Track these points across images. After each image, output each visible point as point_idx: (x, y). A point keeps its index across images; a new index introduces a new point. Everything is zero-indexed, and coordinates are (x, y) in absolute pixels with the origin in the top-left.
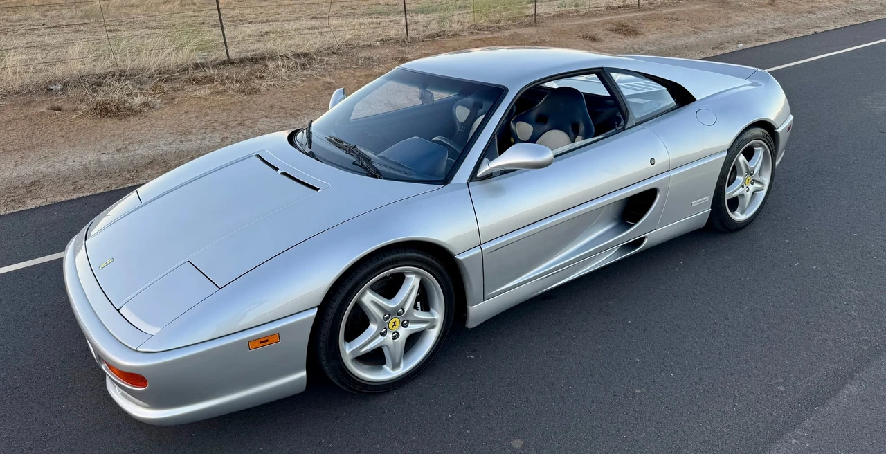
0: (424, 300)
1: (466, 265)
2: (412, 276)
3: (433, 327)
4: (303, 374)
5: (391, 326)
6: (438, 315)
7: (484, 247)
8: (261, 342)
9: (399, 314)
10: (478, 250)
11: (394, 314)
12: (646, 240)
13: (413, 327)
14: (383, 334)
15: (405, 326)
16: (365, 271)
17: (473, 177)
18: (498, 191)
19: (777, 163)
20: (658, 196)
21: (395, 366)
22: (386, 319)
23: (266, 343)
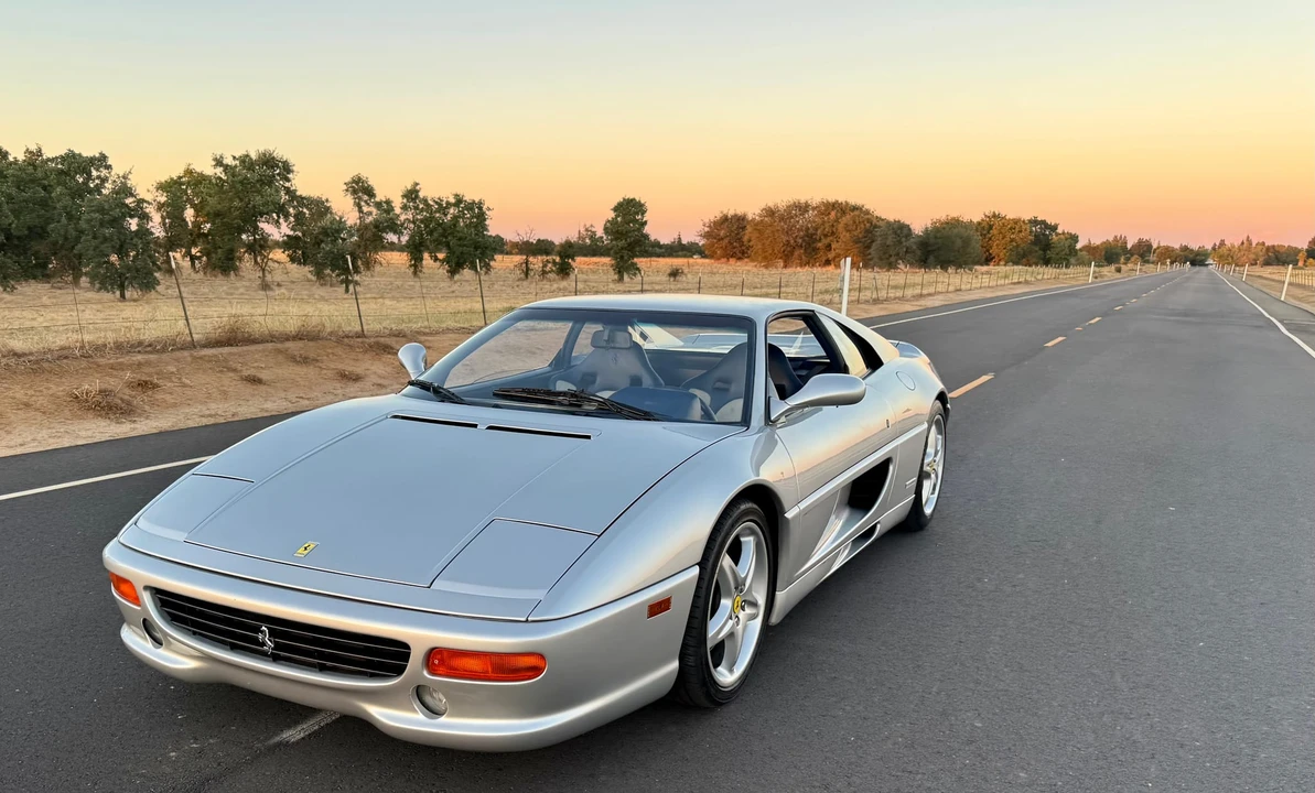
1: (792, 525)
2: (751, 539)
3: (757, 616)
4: (677, 663)
5: (735, 606)
6: (762, 596)
7: (801, 507)
8: (658, 609)
9: (741, 590)
10: (798, 510)
12: (879, 526)
13: (749, 613)
14: (731, 618)
16: (730, 521)
17: (768, 420)
20: (891, 468)
23: (661, 610)
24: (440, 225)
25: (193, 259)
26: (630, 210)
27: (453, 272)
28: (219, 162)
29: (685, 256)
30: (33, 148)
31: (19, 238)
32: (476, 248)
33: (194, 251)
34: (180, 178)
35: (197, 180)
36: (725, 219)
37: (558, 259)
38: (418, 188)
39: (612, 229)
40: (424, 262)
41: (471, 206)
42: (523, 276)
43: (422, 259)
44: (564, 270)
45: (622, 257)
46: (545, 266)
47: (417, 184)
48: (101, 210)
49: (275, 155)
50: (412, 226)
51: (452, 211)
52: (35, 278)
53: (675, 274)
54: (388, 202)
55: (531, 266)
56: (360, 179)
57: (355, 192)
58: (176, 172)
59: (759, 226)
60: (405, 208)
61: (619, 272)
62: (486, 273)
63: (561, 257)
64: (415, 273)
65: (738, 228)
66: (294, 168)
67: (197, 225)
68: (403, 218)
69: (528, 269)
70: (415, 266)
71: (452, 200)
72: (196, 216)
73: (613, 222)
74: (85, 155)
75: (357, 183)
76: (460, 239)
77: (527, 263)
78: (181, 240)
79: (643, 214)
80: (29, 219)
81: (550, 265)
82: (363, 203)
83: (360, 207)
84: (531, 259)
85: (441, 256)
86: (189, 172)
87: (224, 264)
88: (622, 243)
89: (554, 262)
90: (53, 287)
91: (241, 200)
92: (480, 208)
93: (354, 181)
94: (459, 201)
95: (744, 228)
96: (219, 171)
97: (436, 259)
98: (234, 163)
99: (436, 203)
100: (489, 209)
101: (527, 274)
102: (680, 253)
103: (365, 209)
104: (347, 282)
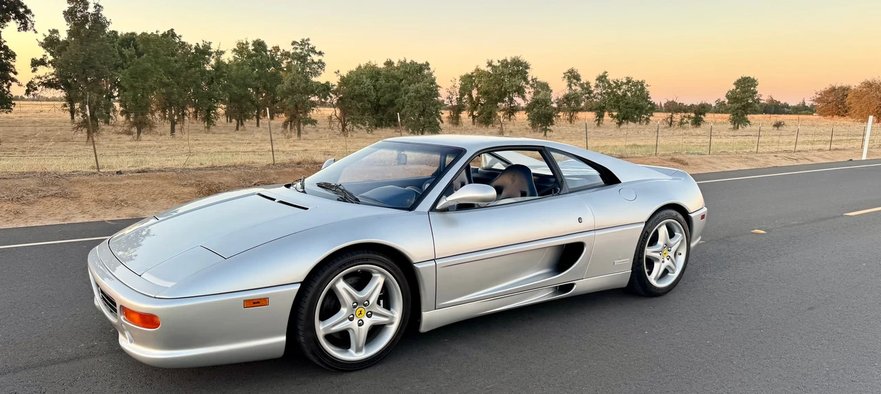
0: (385, 298)
1: (422, 273)
2: (379, 275)
3: (391, 323)
4: (283, 338)
5: (358, 313)
6: (397, 313)
7: (438, 262)
8: (254, 303)
9: (365, 305)
10: (433, 263)
11: (361, 304)
12: (575, 286)
13: (376, 319)
14: (351, 319)
15: (369, 316)
17: (433, 209)
18: (453, 223)
19: (693, 245)
21: (358, 350)
22: (355, 307)
23: (258, 304)
24: (615, 95)
25: (474, 117)
26: (746, 85)
27: (620, 124)
28: (490, 64)
29: (807, 114)
30: (402, 60)
31: (385, 106)
32: (636, 109)
33: (475, 113)
34: (472, 73)
35: (480, 73)
36: (833, 90)
37: (693, 115)
38: (606, 74)
39: (732, 97)
40: (605, 118)
41: (635, 84)
42: (668, 125)
43: (603, 116)
44: (697, 122)
45: (737, 114)
46: (682, 119)
47: (606, 72)
48: (417, 91)
49: (520, 59)
50: (600, 97)
51: (624, 87)
52: (390, 126)
53: (778, 125)
54: (588, 83)
55: (673, 120)
56: (573, 70)
57: (569, 78)
58: (470, 70)
59: (859, 95)
60: (597, 86)
61: (735, 123)
62: (646, 124)
63: (695, 113)
64: (598, 124)
65: (843, 95)
66: (530, 67)
67: (478, 99)
68: (595, 92)
69: (672, 121)
70: (599, 120)
71: (625, 81)
72: (478, 94)
73: (733, 92)
74: (418, 63)
75: (571, 73)
76: (627, 104)
77: (671, 118)
78: (464, 107)
79: (755, 87)
80: (387, 96)
81: (686, 119)
82: (573, 85)
83: (571, 87)
84: (674, 115)
85: (615, 114)
86: (477, 70)
87: (486, 119)
88: (736, 105)
89: (689, 117)
90: (396, 131)
91: (499, 85)
92: (642, 85)
93: (569, 72)
94: (629, 81)
95: (847, 95)
96: (490, 68)
97: (612, 116)
98: (498, 64)
99: (615, 82)
100: (647, 86)
101: (671, 124)
102: (803, 112)
103: (574, 88)
104: (546, 130)
